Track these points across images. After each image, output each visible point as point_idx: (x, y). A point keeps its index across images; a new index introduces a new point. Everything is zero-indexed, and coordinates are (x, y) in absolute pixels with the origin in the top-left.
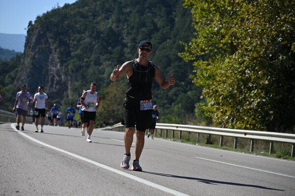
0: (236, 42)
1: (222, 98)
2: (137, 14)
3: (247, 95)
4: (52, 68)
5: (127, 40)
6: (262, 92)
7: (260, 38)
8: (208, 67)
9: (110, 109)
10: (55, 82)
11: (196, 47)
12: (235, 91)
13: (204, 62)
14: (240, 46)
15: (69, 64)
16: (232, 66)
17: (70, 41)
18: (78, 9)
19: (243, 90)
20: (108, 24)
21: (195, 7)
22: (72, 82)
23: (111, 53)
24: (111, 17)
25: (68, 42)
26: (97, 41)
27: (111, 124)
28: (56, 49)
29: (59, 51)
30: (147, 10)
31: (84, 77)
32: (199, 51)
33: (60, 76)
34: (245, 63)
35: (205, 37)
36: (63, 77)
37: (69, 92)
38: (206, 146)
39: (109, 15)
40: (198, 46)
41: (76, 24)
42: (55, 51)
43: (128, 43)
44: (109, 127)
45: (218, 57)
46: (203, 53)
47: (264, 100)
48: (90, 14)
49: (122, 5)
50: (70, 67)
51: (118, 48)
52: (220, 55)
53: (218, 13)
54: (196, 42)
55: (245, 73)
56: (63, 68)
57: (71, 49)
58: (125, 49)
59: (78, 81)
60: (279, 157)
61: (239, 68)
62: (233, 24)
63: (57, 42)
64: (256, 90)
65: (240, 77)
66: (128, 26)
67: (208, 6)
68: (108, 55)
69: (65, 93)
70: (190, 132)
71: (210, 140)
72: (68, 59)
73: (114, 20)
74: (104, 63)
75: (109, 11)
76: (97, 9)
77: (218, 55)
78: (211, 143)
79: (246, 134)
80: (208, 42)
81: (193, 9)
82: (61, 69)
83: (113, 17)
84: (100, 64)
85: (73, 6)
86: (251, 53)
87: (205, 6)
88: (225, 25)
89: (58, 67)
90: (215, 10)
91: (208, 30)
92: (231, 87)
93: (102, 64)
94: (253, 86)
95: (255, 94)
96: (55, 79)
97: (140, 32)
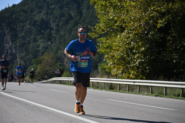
0: (124, 25)
1: (117, 60)
2: (59, 9)
3: (132, 57)
4: (6, 45)
5: (53, 25)
6: (142, 55)
7: (139, 22)
8: (107, 41)
9: (44, 70)
10: (9, 54)
11: (99, 29)
12: (125, 56)
13: (104, 38)
14: (127, 27)
15: (17, 42)
16: (123, 40)
17: (17, 28)
18: (21, 8)
19: (130, 55)
20: (40, 16)
21: (97, 4)
22: (20, 53)
23: (43, 34)
24: (42, 11)
25: (16, 28)
26: (34, 27)
27: (46, 79)
28: (8, 33)
29: (11, 34)
30: (65, 6)
31: (27, 50)
32: (101, 31)
33: (12, 50)
34: (131, 37)
35: (104, 23)
36: (13, 51)
37: (18, 60)
38: (109, 91)
39: (41, 10)
40: (100, 28)
41: (20, 17)
42: (8, 34)
43: (54, 27)
44: (45, 81)
45: (113, 35)
46: (104, 32)
47: (143, 60)
48: (29, 10)
49: (49, 4)
50: (18, 44)
51: (48, 31)
52: (114, 33)
53: (112, 7)
54: (99, 26)
55: (131, 44)
56: (14, 45)
57: (18, 33)
58: (52, 31)
59: (23, 52)
60: (157, 96)
61: (127, 41)
62: (122, 13)
63: (9, 29)
64: (138, 54)
65: (128, 47)
66: (53, 16)
67: (105, 2)
68: (42, 35)
69: (15, 60)
70: (98, 83)
71: (112, 87)
72: (16, 39)
73: (44, 14)
74: (39, 41)
75: (41, 8)
76: (34, 7)
77: (113, 33)
78: (112, 89)
79: (134, 82)
80: (106, 25)
81: (96, 5)
82: (13, 46)
83: (43, 12)
84: (37, 41)
85: (18, 6)
86: (134, 31)
87: (103, 3)
88: (117, 15)
89: (10, 44)
90: (110, 5)
91: (106, 18)
92: (122, 53)
93: (38, 41)
94: (136, 52)
95: (138, 57)
96: (9, 52)
97: (61, 20)
